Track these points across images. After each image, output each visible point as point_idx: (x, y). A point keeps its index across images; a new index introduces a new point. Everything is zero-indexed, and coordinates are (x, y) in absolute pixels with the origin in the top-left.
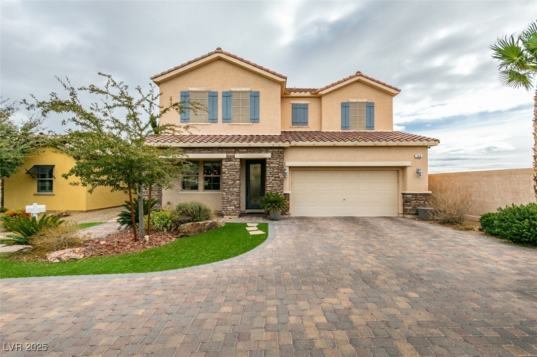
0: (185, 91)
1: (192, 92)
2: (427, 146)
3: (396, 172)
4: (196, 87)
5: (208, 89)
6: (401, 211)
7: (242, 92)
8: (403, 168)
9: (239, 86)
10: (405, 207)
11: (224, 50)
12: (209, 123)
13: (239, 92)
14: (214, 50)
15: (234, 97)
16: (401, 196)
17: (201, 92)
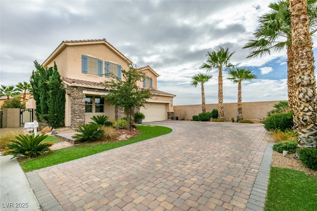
0: (85, 55)
1: (89, 57)
2: (173, 97)
3: (165, 105)
4: (91, 55)
5: (98, 58)
6: (167, 118)
7: (114, 64)
8: (168, 104)
9: (112, 60)
10: (169, 117)
11: (107, 40)
12: (98, 76)
13: (113, 64)
14: (102, 39)
15: (111, 66)
16: (167, 113)
17: (94, 58)
